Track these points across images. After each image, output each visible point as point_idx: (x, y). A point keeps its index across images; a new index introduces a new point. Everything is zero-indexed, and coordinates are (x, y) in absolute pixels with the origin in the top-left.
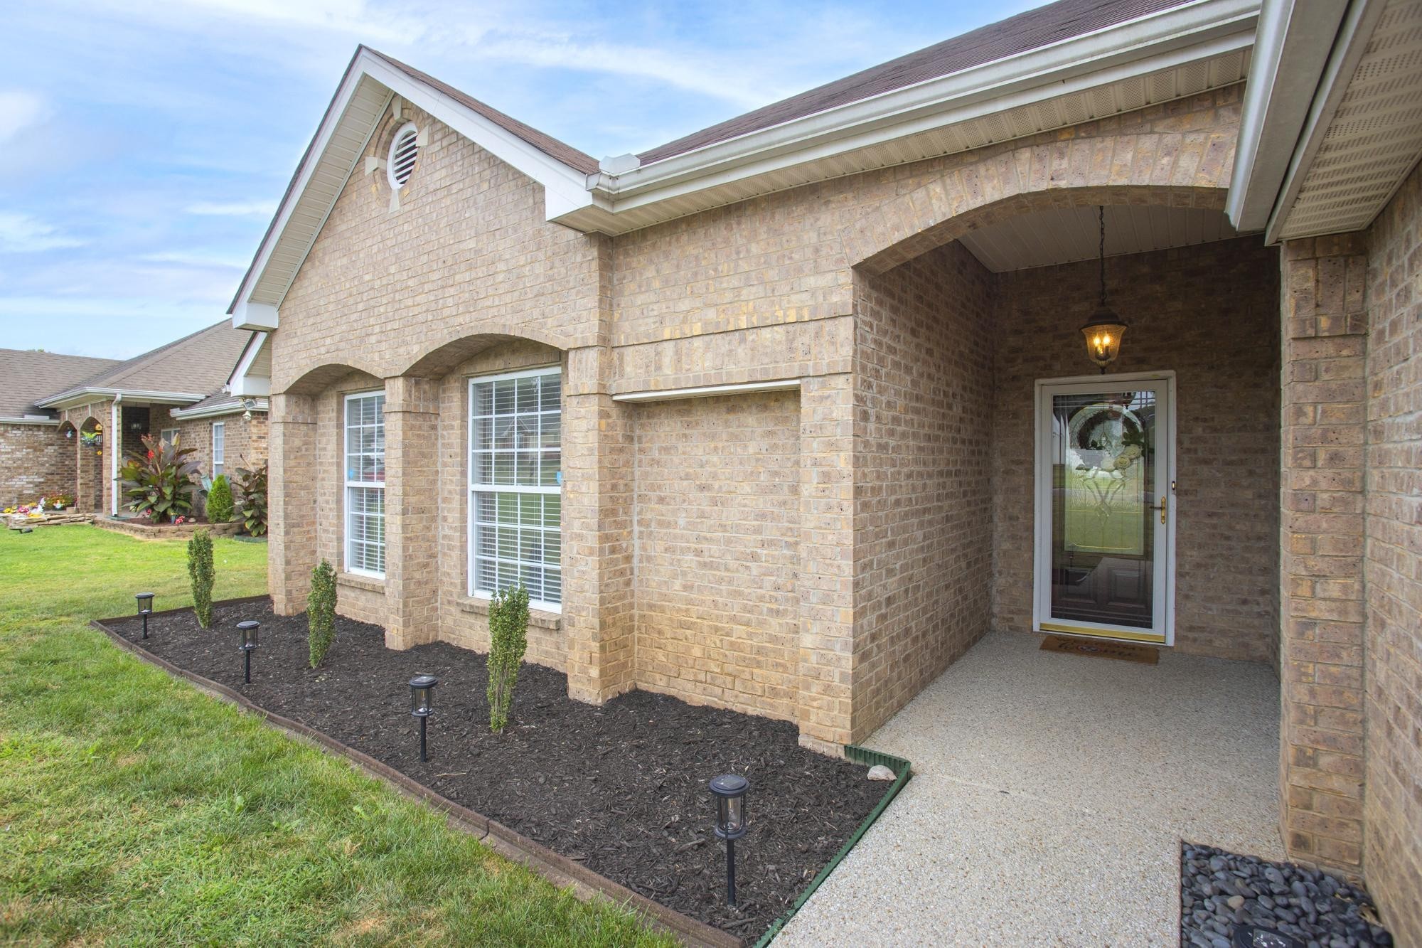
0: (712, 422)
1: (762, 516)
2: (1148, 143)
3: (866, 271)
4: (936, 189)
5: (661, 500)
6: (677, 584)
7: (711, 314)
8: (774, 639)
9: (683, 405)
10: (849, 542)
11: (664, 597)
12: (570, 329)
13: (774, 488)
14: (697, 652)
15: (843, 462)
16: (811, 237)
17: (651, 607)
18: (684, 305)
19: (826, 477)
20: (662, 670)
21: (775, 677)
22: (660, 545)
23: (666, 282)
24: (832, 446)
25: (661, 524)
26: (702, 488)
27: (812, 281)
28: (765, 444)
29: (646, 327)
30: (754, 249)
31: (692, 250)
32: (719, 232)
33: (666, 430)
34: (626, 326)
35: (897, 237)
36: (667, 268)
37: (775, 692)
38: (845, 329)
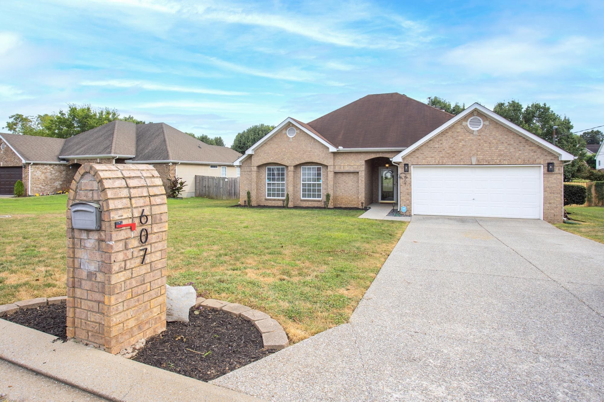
0: (347, 175)
1: (353, 185)
2: (390, 154)
3: (366, 161)
4: (373, 155)
5: (339, 184)
6: (341, 193)
7: (348, 163)
8: (354, 198)
9: (342, 173)
10: (364, 187)
11: (339, 195)
12: (328, 163)
13: (354, 182)
14: (344, 201)
15: (363, 179)
16: (360, 157)
17: (337, 197)
18: (344, 162)
19: (362, 181)
20: (339, 204)
21: (354, 203)
22: (339, 189)
23: (342, 159)
24: (362, 178)
25: (339, 186)
26: (345, 182)
27: (360, 161)
28: (353, 177)
29: (339, 164)
30: (354, 157)
31: (345, 156)
32: (349, 154)
33: (340, 175)
34: (336, 163)
35: (369, 159)
36: (342, 157)
37: (354, 204)
38: (364, 167)
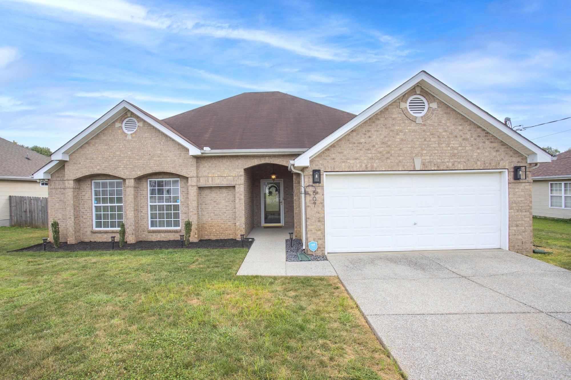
0: (217, 191)
1: (227, 206)
3: (246, 170)
4: (256, 160)
5: (206, 204)
6: (210, 219)
7: (219, 173)
8: (229, 226)
9: (210, 188)
10: (244, 209)
11: (207, 222)
12: (189, 173)
13: (229, 201)
14: (214, 230)
15: (242, 197)
16: (237, 163)
17: (204, 224)
18: (213, 171)
19: (240, 199)
20: (207, 235)
22: (206, 213)
23: (210, 167)
24: (241, 195)
25: (205, 209)
26: (214, 202)
27: (237, 170)
28: (227, 194)
29: (205, 174)
30: (227, 164)
32: (221, 160)
33: (207, 192)
34: (200, 173)
35: (250, 166)
36: (210, 164)
37: (230, 234)
38: (243, 178)
